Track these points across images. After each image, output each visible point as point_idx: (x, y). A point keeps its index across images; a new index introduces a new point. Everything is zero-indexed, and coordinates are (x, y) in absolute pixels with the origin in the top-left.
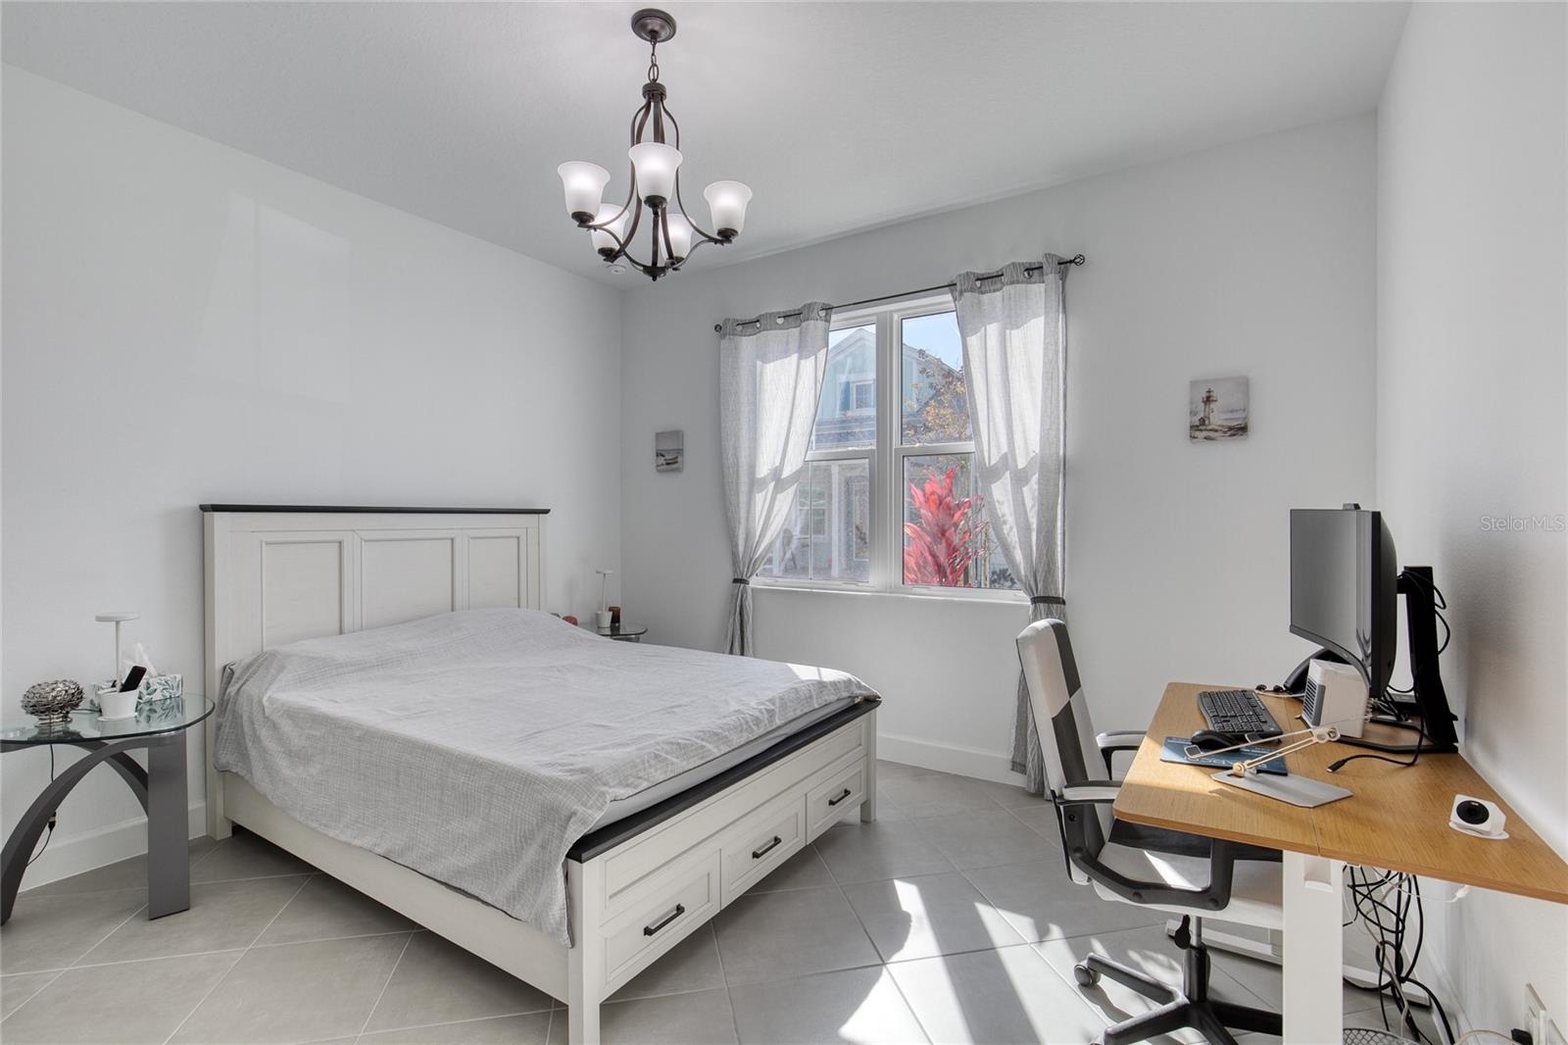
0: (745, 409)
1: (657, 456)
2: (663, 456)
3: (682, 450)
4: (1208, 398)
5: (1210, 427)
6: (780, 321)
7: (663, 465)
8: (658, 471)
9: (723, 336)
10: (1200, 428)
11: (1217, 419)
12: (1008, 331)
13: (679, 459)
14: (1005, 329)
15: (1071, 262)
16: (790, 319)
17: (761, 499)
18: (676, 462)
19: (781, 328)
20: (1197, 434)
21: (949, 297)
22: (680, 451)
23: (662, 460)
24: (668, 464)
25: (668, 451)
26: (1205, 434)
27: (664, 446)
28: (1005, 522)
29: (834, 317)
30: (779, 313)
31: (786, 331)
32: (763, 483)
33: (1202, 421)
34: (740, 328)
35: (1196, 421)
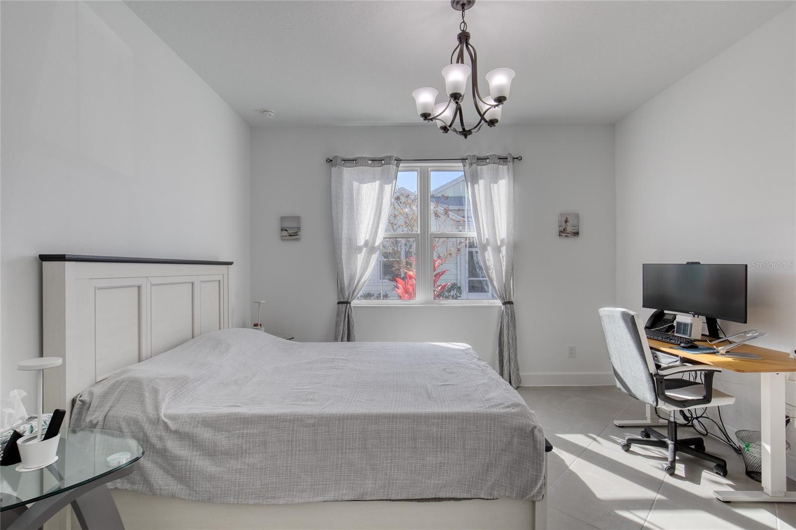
0: (345, 208)
1: (282, 230)
2: (286, 231)
3: (300, 228)
4: (566, 220)
5: (567, 232)
6: (370, 162)
7: (286, 236)
8: (283, 240)
9: (332, 166)
10: (562, 232)
11: (570, 229)
12: (492, 184)
13: (299, 233)
14: (491, 183)
15: (516, 158)
16: (375, 162)
17: (360, 258)
18: (297, 235)
19: (370, 166)
20: (563, 234)
21: (461, 164)
22: (299, 229)
23: (285, 233)
24: (290, 236)
25: (291, 228)
26: (565, 234)
27: (287, 225)
28: (490, 269)
29: (401, 165)
30: (369, 158)
31: (373, 168)
32: (360, 249)
33: (564, 229)
34: (343, 162)
35: (562, 229)
